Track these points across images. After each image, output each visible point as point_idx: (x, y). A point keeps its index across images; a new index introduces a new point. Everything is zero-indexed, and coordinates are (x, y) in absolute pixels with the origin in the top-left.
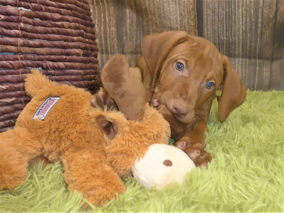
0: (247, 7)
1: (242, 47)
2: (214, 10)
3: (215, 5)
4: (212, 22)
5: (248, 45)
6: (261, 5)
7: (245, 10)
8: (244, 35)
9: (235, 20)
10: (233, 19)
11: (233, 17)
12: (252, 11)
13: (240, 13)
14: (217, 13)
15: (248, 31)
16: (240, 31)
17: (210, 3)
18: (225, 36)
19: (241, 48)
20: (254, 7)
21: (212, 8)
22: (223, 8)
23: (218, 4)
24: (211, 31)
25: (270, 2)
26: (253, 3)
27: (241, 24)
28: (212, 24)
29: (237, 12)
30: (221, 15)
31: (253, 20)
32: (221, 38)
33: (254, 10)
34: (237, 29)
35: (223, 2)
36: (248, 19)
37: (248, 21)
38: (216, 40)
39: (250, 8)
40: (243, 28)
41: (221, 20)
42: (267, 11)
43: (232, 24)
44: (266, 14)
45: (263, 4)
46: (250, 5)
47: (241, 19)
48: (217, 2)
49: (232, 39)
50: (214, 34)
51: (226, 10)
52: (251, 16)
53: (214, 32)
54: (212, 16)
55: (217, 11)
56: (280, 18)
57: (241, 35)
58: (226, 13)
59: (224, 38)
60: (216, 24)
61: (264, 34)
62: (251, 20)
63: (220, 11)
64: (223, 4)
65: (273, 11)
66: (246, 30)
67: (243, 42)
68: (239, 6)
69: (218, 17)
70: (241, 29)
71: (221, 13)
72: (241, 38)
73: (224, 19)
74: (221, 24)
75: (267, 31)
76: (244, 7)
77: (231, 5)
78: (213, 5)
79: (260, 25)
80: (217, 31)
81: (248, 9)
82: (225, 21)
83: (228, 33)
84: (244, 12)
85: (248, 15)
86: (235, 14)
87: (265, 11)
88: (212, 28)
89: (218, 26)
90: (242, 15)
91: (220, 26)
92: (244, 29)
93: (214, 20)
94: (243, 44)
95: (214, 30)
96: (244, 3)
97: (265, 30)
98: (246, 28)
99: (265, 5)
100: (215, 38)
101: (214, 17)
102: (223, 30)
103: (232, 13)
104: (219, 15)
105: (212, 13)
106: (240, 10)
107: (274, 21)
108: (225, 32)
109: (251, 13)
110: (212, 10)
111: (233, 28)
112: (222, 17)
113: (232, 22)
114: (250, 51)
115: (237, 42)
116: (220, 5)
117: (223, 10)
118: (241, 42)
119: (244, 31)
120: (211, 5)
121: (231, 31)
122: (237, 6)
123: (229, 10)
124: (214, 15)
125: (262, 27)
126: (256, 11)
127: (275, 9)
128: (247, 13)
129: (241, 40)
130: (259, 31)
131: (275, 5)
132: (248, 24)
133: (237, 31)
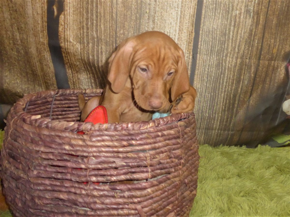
0: (228, 93)
1: (220, 122)
2: (202, 93)
3: (202, 89)
4: (199, 102)
5: (225, 121)
6: (239, 92)
7: (226, 95)
8: (223, 112)
9: (217, 102)
10: (216, 101)
11: (216, 99)
12: (232, 96)
13: (222, 97)
14: (204, 96)
15: (226, 109)
16: (220, 110)
17: (199, 88)
18: (207, 113)
19: (218, 123)
20: (234, 92)
21: (200, 92)
22: (209, 92)
23: (205, 89)
24: (197, 109)
25: (246, 90)
26: (233, 90)
27: (222, 104)
28: (198, 104)
29: (219, 96)
30: (207, 97)
31: (231, 102)
32: (204, 115)
33: (233, 95)
34: (218, 108)
35: (210, 88)
36: (228, 101)
37: (227, 102)
38: (200, 116)
39: (231, 93)
40: (222, 107)
41: (206, 101)
42: (243, 96)
43: (214, 104)
44: (242, 98)
45: (241, 91)
46: (230, 92)
47: (222, 101)
48: (204, 88)
49: (213, 115)
50: (199, 111)
51: (211, 94)
52: (230, 99)
53: (199, 110)
54: (199, 98)
55: (204, 94)
56: (253, 102)
57: (220, 113)
58: (211, 96)
59: (206, 115)
60: (201, 104)
61: (239, 112)
62: (230, 102)
63: (206, 94)
64: (210, 90)
65: (248, 96)
66: (225, 110)
67: (221, 118)
68: (222, 92)
69: (204, 99)
70: (221, 108)
71: (207, 96)
72: (220, 115)
73: (209, 101)
74: (206, 104)
75: (241, 110)
76: (226, 93)
77: (216, 90)
78: (201, 90)
79: (236, 106)
80: (201, 109)
81: (229, 94)
82: (209, 102)
83: (210, 111)
84: (225, 96)
85: (228, 98)
86: (218, 97)
87: (241, 96)
88: (198, 106)
89: (203, 105)
90: (224, 98)
91: (204, 105)
92: (224, 108)
93: (200, 100)
94: (220, 120)
95: (199, 109)
96: (226, 90)
97: (240, 109)
98: (225, 108)
99: (242, 91)
100: (199, 114)
101: (201, 98)
102: (207, 108)
103: (216, 96)
104: (205, 97)
105: (199, 96)
106: (223, 95)
107: (248, 104)
108: (208, 110)
109: (230, 97)
110: (200, 93)
111: (215, 107)
112: (207, 99)
113: (215, 103)
114: (226, 125)
115: (216, 118)
116: (207, 90)
117: (209, 94)
118: (220, 118)
119: (223, 110)
120: (199, 90)
121: (213, 109)
122: (220, 92)
123: (214, 94)
124: (201, 97)
125: (237, 107)
126: (235, 96)
127: (249, 95)
128: (227, 97)
129: (220, 116)
130: (235, 110)
131: (250, 92)
132: (227, 104)
133: (217, 110)
